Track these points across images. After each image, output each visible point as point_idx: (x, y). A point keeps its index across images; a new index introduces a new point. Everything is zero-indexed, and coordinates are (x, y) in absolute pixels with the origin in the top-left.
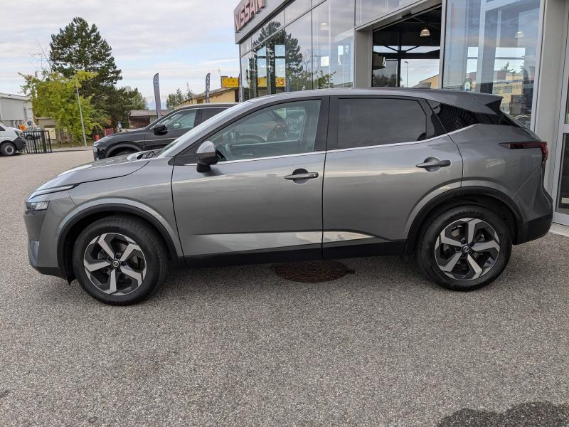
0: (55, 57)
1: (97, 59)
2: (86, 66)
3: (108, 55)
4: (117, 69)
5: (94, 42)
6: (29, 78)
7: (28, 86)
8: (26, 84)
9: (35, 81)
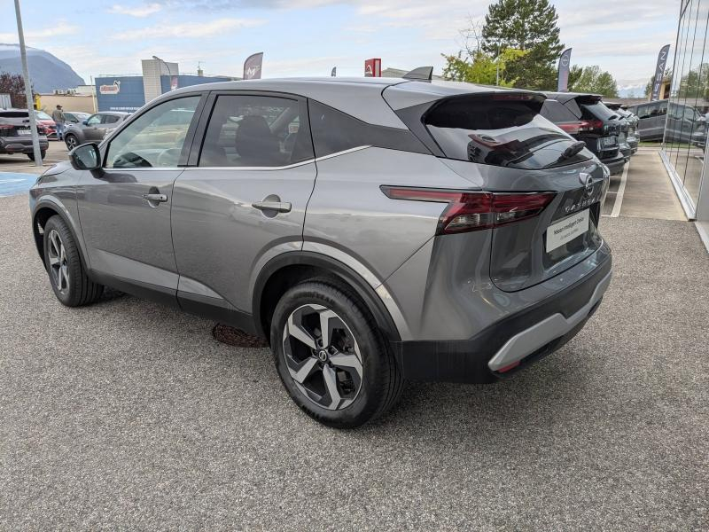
0: (489, 33)
1: (537, 31)
2: (522, 42)
3: (552, 26)
4: (560, 44)
5: (539, 10)
6: (451, 59)
7: (449, 69)
8: (447, 67)
9: (458, 62)
